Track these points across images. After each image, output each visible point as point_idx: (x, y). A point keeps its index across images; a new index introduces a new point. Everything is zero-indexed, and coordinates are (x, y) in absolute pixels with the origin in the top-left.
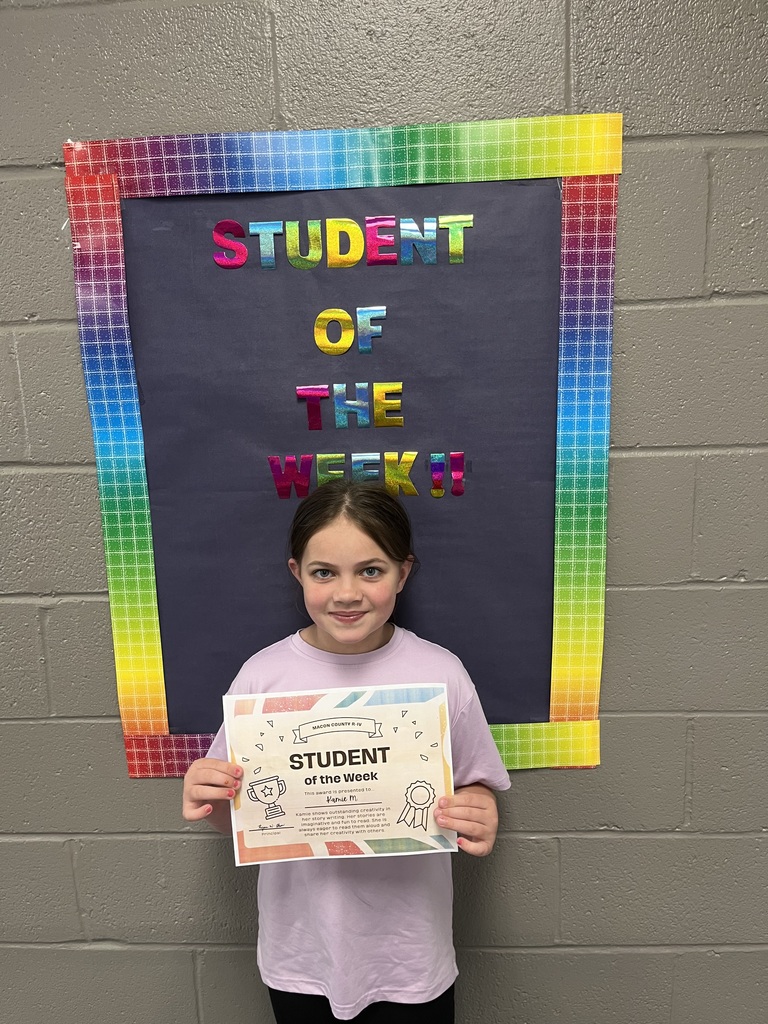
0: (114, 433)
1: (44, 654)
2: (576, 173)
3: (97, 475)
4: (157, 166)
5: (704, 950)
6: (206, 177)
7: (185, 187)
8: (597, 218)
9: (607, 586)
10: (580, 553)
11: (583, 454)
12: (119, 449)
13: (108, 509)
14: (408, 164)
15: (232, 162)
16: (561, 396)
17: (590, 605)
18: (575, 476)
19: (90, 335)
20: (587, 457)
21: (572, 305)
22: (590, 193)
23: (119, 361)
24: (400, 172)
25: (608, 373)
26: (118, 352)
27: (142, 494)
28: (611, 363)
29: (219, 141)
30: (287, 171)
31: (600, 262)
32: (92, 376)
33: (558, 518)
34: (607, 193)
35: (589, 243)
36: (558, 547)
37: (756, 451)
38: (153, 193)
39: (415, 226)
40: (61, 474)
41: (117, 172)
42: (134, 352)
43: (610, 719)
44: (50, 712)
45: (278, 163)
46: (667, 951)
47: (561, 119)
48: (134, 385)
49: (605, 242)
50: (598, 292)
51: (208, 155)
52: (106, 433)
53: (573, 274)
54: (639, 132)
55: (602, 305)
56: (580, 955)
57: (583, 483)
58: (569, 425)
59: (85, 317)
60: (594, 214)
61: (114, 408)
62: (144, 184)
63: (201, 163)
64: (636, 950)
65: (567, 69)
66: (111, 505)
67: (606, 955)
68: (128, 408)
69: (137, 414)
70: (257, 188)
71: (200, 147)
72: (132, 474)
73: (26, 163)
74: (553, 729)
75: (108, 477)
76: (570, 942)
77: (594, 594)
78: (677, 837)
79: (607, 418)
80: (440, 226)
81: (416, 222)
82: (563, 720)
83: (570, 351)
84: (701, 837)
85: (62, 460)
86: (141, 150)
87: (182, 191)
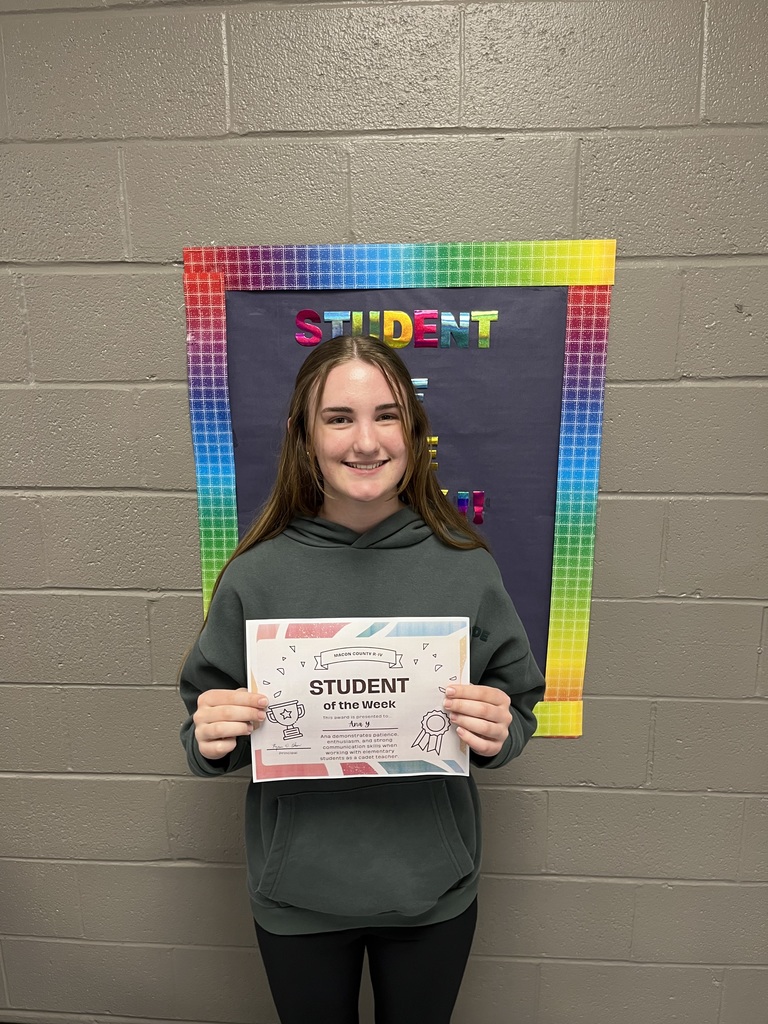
0: (212, 468)
1: (149, 636)
2: (579, 283)
3: (197, 500)
4: (256, 268)
5: (660, 882)
6: (293, 277)
7: (276, 284)
8: (594, 317)
9: (592, 598)
10: (573, 573)
11: (577, 497)
12: (216, 481)
13: (205, 526)
14: (449, 272)
15: (313, 267)
16: (562, 452)
17: (579, 613)
18: (571, 513)
19: (197, 394)
20: (580, 499)
21: (572, 383)
22: (589, 299)
23: (219, 414)
24: (443, 277)
25: (599, 435)
26: (218, 408)
27: (232, 515)
28: (601, 427)
29: (304, 251)
30: (356, 274)
31: (595, 351)
32: (197, 425)
33: (556, 546)
34: (602, 299)
35: (587, 336)
36: (555, 567)
37: (712, 498)
38: (251, 288)
39: (452, 318)
40: (169, 498)
41: (224, 271)
42: (231, 408)
43: (590, 701)
44: (152, 681)
45: (349, 267)
46: (630, 882)
47: (569, 243)
48: (230, 433)
49: (600, 336)
50: (594, 374)
51: (295, 261)
52: (206, 468)
53: (574, 359)
54: (630, 254)
55: (596, 383)
56: (562, 882)
57: (576, 519)
58: (567, 475)
59: (194, 379)
60: (591, 314)
61: (213, 449)
62: (245, 281)
63: (290, 267)
64: (605, 880)
65: (575, 204)
66: (207, 523)
67: (581, 883)
68: (224, 449)
69: (231, 454)
70: (332, 287)
71: (289, 255)
72: (225, 500)
73: (153, 260)
74: (546, 707)
75: (206, 502)
76: (553, 872)
77: (582, 604)
78: (640, 793)
79: (597, 470)
80: (473, 319)
81: (453, 314)
82: (554, 700)
83: (570, 418)
84: (659, 793)
85: (170, 487)
86: (244, 255)
87: (274, 287)
